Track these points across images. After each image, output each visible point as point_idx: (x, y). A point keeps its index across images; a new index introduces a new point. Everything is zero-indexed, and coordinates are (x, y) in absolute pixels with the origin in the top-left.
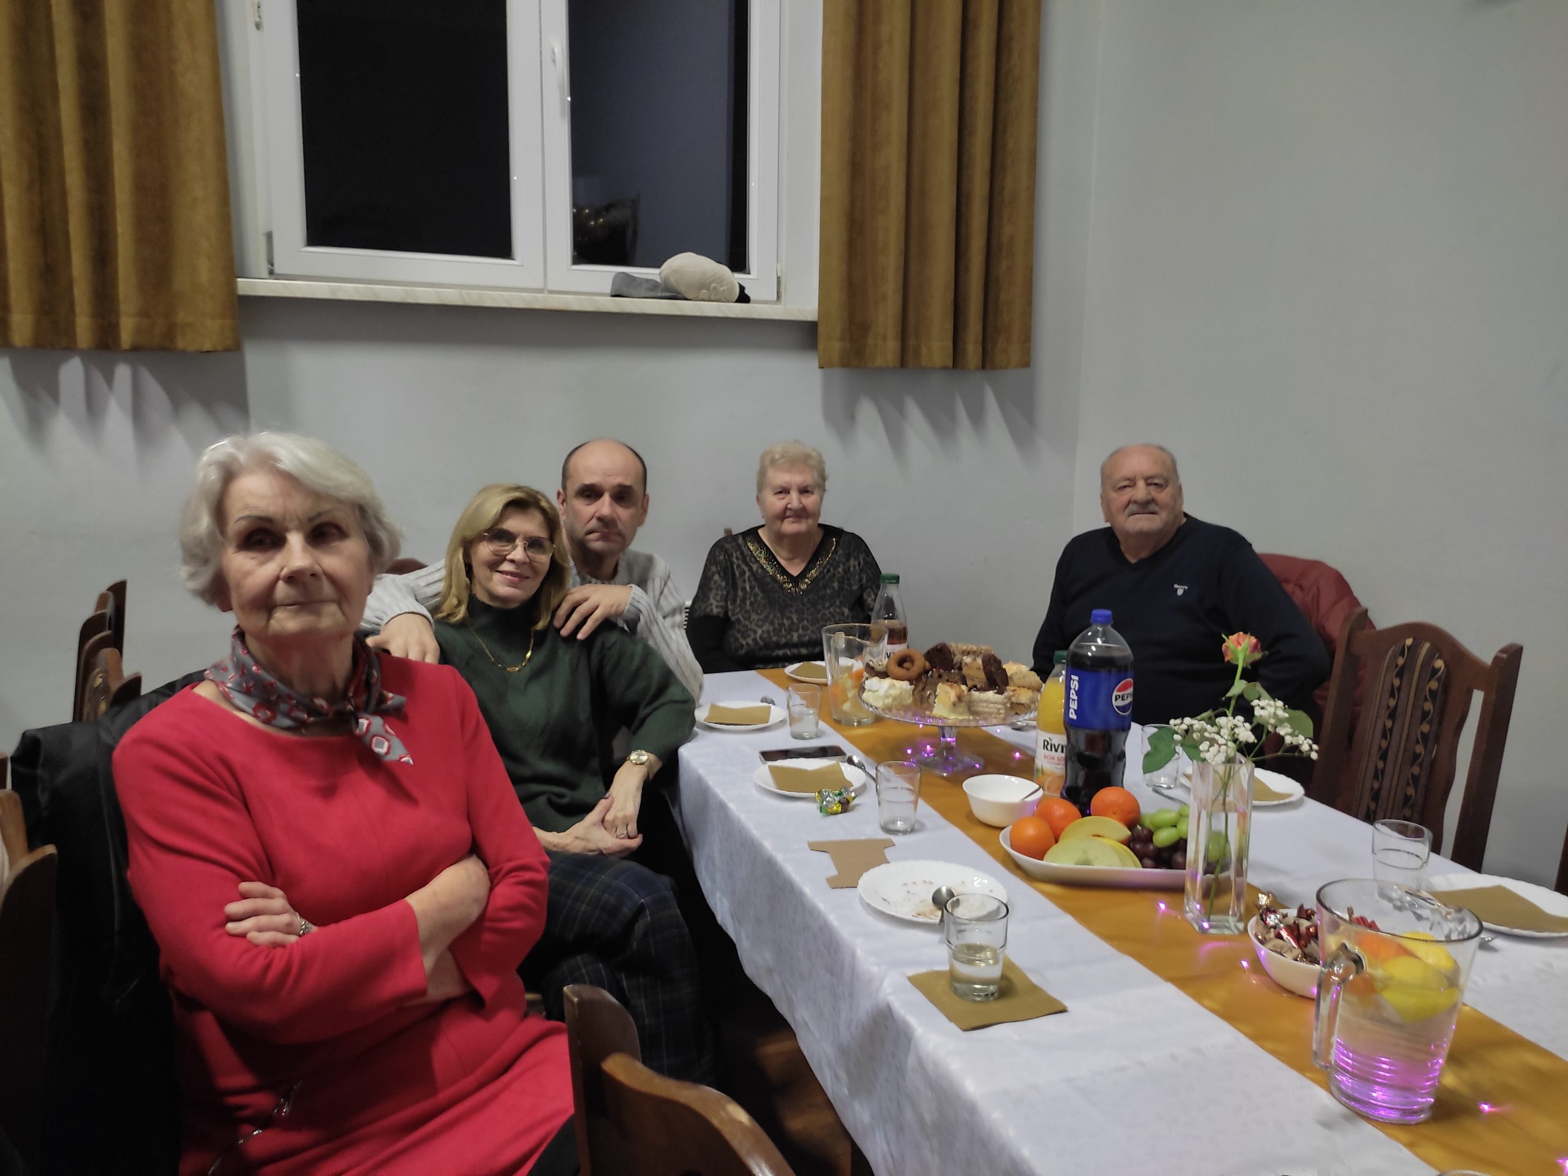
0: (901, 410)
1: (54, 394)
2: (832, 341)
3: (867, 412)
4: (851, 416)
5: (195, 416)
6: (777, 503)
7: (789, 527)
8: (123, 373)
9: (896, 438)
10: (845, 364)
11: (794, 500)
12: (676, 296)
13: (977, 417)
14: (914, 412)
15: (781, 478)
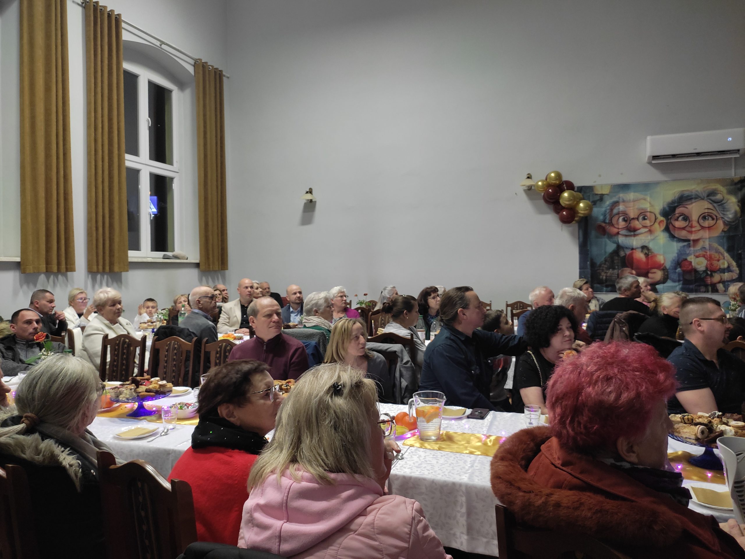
1: (96, 281)
2: (201, 266)
3: (204, 279)
5: (115, 284)
8: (105, 276)
10: (202, 269)
13: (218, 279)
14: (210, 278)
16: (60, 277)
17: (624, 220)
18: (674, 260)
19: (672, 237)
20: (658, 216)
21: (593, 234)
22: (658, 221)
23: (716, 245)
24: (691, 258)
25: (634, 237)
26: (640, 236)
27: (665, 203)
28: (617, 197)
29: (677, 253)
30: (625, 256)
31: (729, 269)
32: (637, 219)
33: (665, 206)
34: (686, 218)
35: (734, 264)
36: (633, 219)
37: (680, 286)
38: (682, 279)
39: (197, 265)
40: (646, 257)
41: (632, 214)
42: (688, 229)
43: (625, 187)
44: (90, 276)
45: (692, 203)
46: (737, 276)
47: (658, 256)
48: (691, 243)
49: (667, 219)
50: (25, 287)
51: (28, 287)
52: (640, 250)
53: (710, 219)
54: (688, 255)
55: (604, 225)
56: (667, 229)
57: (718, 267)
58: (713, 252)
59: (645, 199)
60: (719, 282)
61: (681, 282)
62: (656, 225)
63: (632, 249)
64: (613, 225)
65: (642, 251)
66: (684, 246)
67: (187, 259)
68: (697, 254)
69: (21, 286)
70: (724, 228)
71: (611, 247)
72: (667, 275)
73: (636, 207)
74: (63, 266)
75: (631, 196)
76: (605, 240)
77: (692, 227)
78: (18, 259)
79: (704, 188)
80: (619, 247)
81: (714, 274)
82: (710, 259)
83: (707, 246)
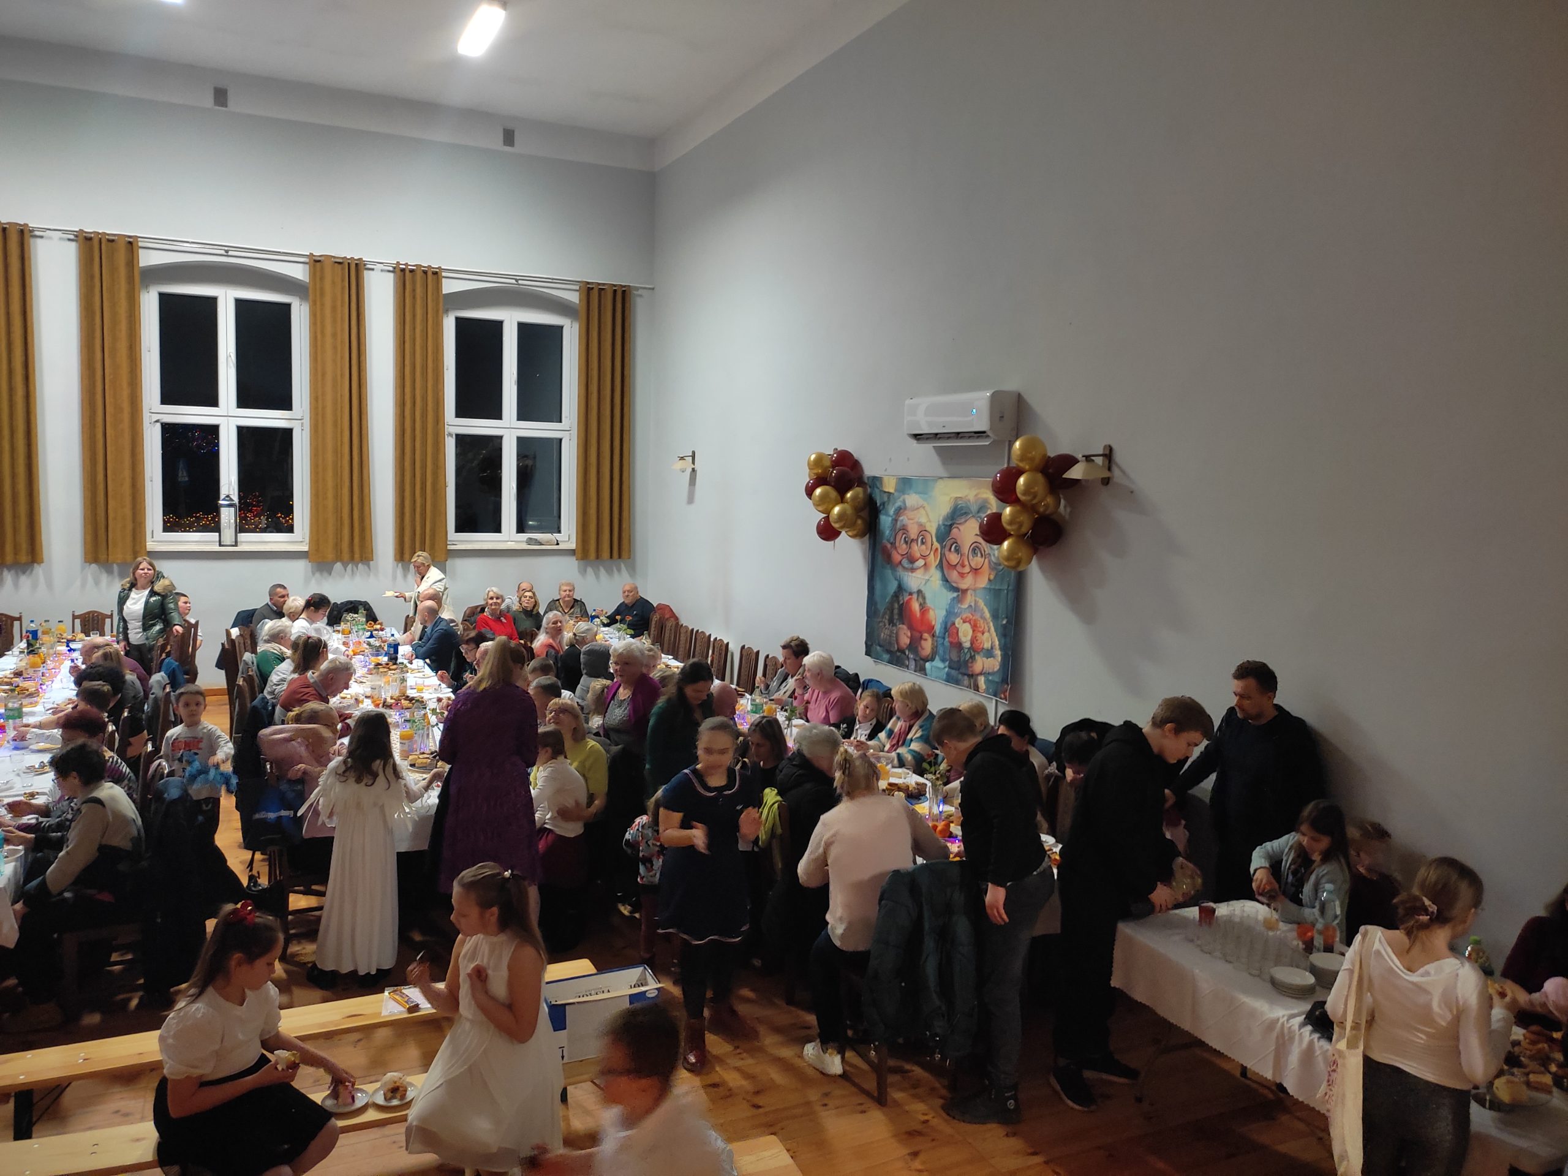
0: (599, 570)
2: (579, 553)
3: (590, 570)
4: (585, 571)
6: (564, 594)
7: (567, 599)
9: (597, 576)
10: (582, 559)
11: (568, 593)
12: (541, 544)
13: (619, 570)
14: (602, 570)
15: (565, 588)
16: (360, 565)
17: (906, 542)
18: (943, 621)
19: (945, 580)
20: (934, 540)
21: (880, 558)
22: (934, 548)
23: (981, 604)
24: (958, 622)
25: (912, 572)
26: (918, 571)
27: (941, 518)
28: (901, 499)
29: (947, 611)
30: (903, 604)
31: (989, 654)
32: (917, 540)
33: (941, 523)
34: (957, 551)
35: (997, 643)
36: (913, 540)
37: (947, 669)
38: (948, 657)
39: (572, 552)
40: (921, 610)
41: (913, 533)
42: (959, 568)
43: (905, 484)
44: (400, 565)
45: (966, 521)
46: (998, 667)
47: (931, 610)
48: (960, 593)
49: (943, 548)
50: (318, 575)
51: (321, 574)
52: (915, 596)
53: (979, 555)
54: (957, 615)
55: (889, 546)
56: (940, 566)
57: (981, 646)
58: (977, 616)
59: (924, 508)
60: (981, 674)
61: (947, 663)
62: (932, 553)
63: (911, 594)
64: (896, 548)
65: (917, 599)
66: (954, 598)
67: (558, 544)
68: (964, 616)
69: (313, 574)
70: (990, 574)
71: (893, 587)
72: (937, 647)
73: (916, 520)
74: (357, 556)
75: (911, 499)
76: (889, 572)
77: (963, 566)
78: (306, 548)
79: (976, 495)
80: (901, 588)
81: (976, 656)
82: (975, 627)
83: (973, 604)
